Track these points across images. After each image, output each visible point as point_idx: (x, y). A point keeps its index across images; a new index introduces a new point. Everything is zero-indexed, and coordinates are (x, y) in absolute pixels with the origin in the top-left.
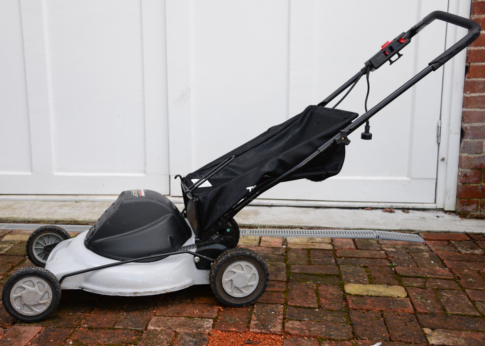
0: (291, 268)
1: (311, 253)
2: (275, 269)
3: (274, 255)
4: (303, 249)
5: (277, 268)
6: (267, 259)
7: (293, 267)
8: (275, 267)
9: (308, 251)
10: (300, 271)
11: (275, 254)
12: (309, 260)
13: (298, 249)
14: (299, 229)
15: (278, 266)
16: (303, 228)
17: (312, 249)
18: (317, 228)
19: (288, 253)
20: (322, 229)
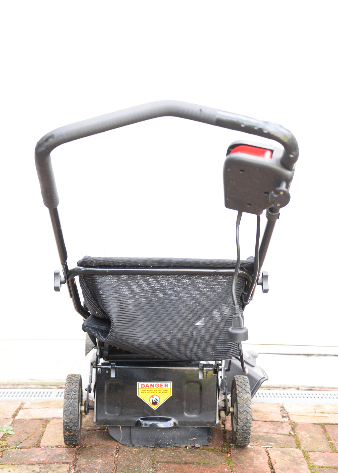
0: (311, 458)
1: (328, 431)
2: (290, 460)
3: (279, 436)
4: (315, 424)
5: (292, 458)
6: (272, 442)
7: (313, 457)
8: (289, 457)
9: (323, 428)
10: (325, 463)
11: (278, 432)
12: (331, 443)
13: (308, 425)
14: (294, 389)
15: (292, 454)
16: (300, 389)
17: (326, 424)
18: (319, 389)
19: (296, 432)
20: (326, 389)
